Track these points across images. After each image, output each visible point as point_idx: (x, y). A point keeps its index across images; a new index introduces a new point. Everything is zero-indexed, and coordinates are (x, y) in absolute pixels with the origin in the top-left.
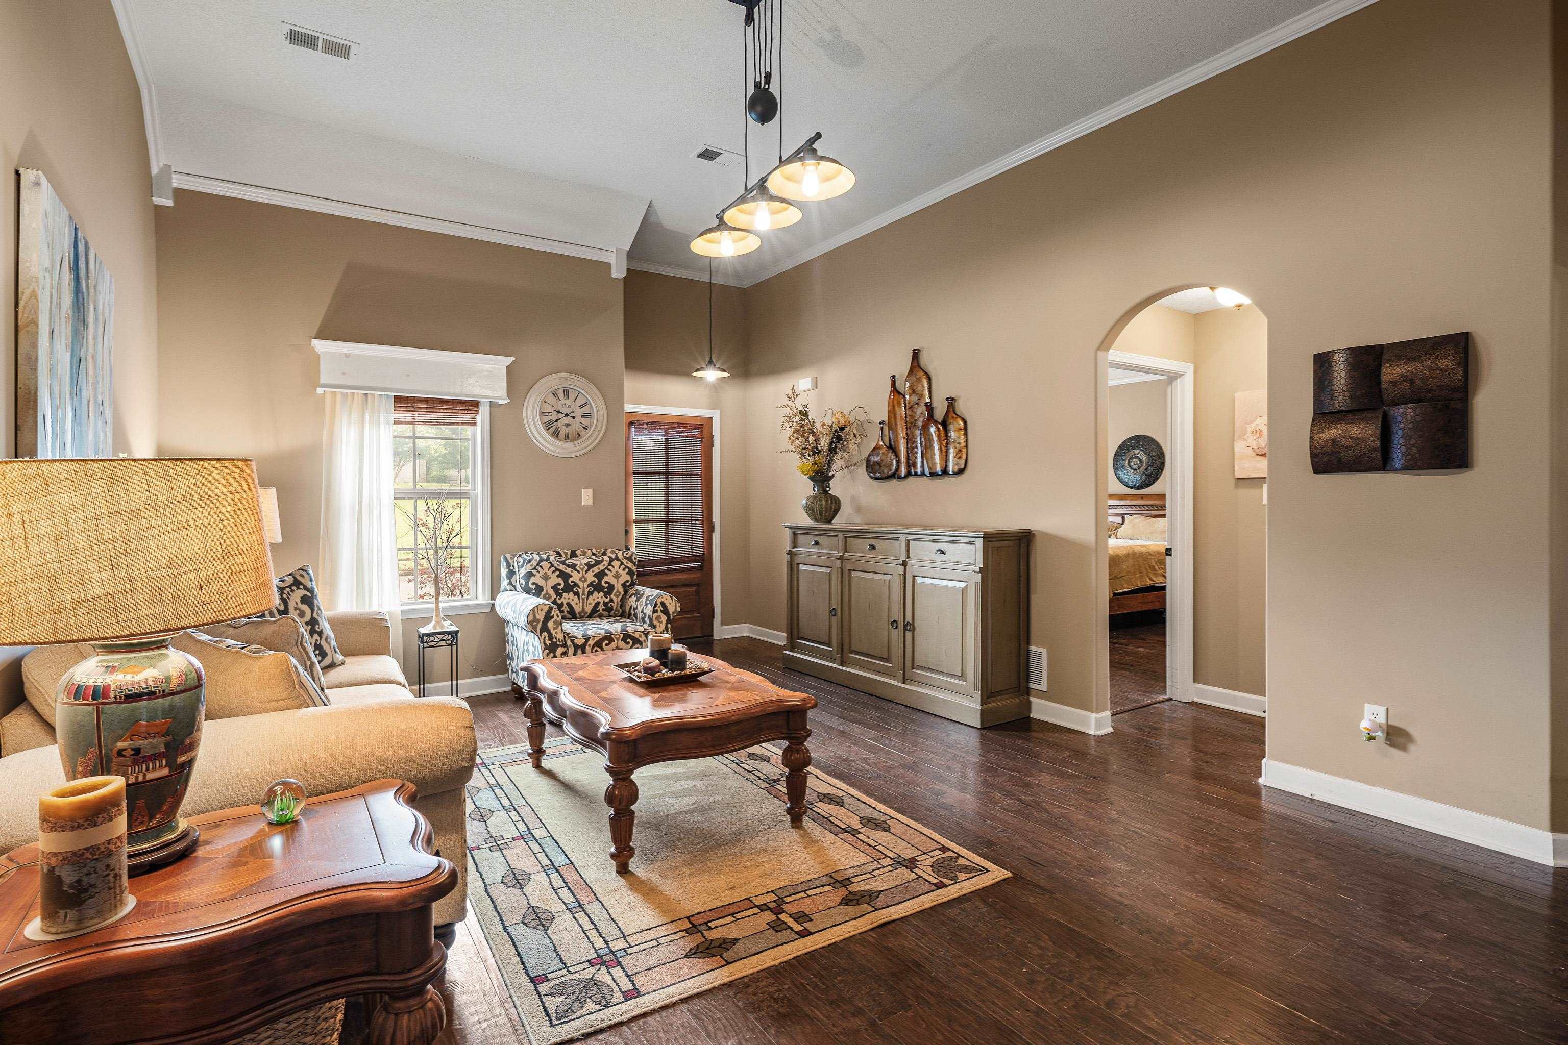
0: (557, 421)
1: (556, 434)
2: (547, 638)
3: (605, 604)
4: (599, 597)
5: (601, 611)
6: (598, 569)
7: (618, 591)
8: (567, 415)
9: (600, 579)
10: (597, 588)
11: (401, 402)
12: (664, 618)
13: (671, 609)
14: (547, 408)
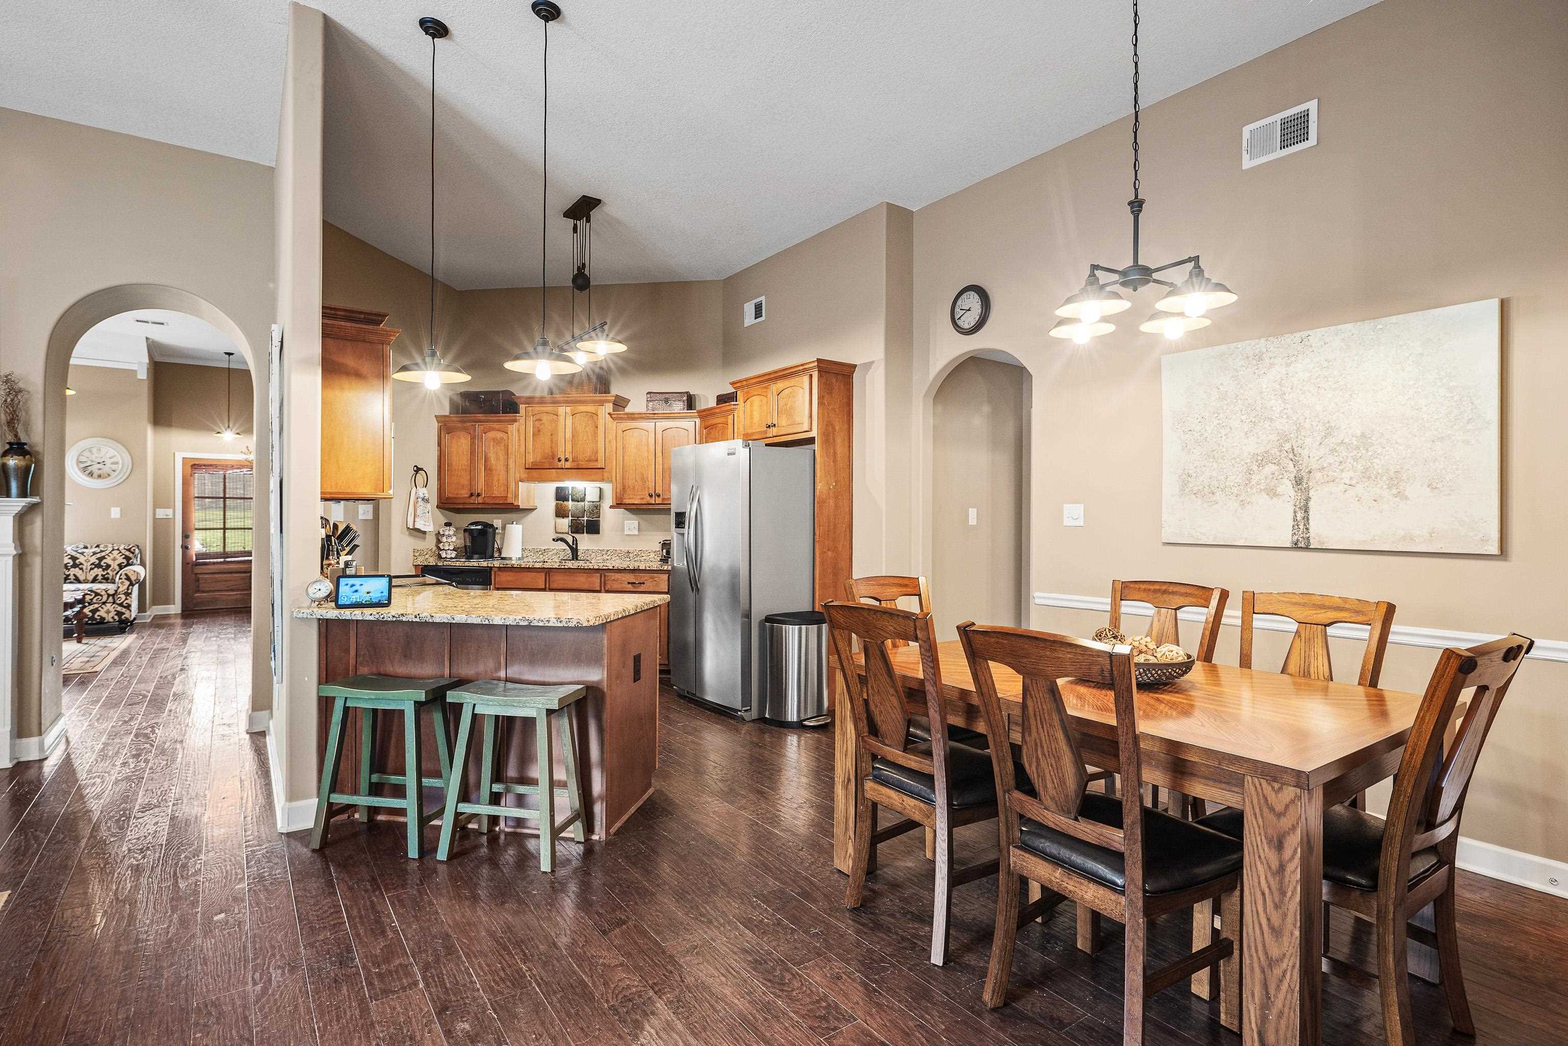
0: (91, 467)
1: (91, 474)
3: (102, 575)
4: (99, 572)
6: (100, 555)
7: (113, 568)
8: (99, 464)
9: (100, 562)
10: (98, 566)
12: (127, 583)
13: (133, 578)
14: (82, 459)
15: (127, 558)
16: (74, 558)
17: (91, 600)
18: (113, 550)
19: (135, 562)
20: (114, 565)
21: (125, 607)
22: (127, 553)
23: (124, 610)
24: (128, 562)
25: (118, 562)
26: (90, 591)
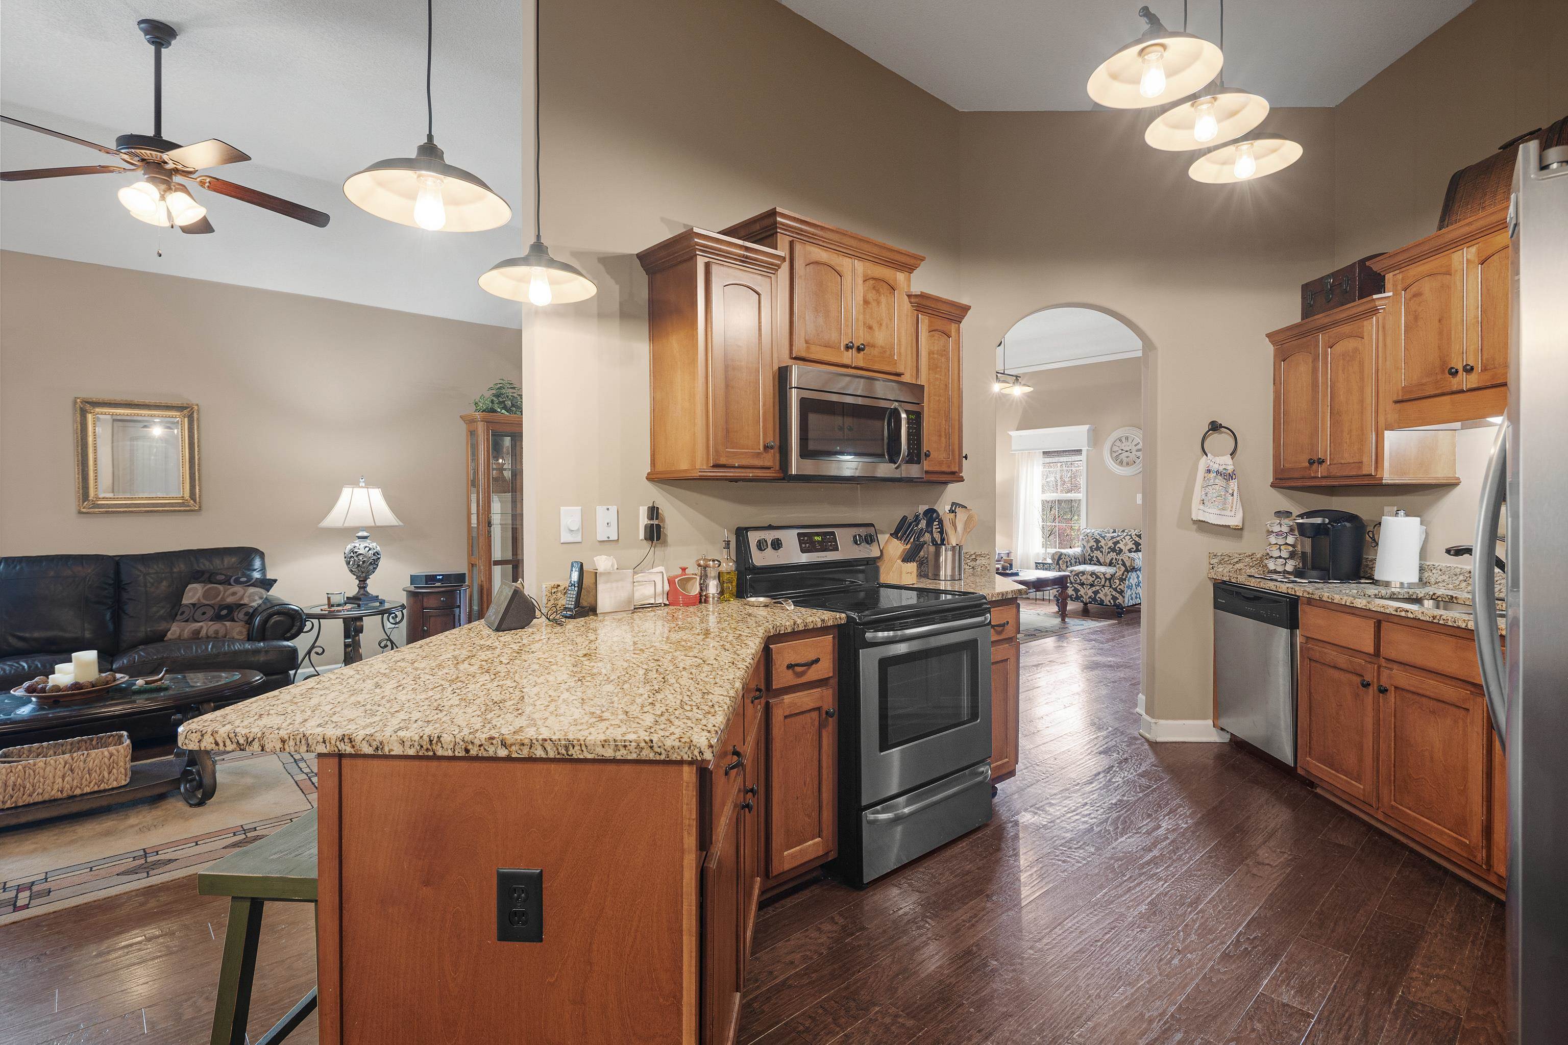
0: (1121, 456)
1: (1121, 463)
3: (1116, 559)
4: (1113, 555)
5: (1114, 563)
6: (1117, 540)
8: (1127, 451)
9: (1115, 546)
10: (1113, 550)
11: (1046, 454)
12: (1123, 569)
13: (1128, 564)
14: (1115, 448)
15: (1137, 544)
16: (1097, 541)
17: (1094, 581)
18: (1127, 535)
20: (1125, 549)
21: (1118, 592)
22: (1137, 539)
23: (1117, 595)
24: (1137, 547)
25: (1128, 547)
26: (1093, 574)
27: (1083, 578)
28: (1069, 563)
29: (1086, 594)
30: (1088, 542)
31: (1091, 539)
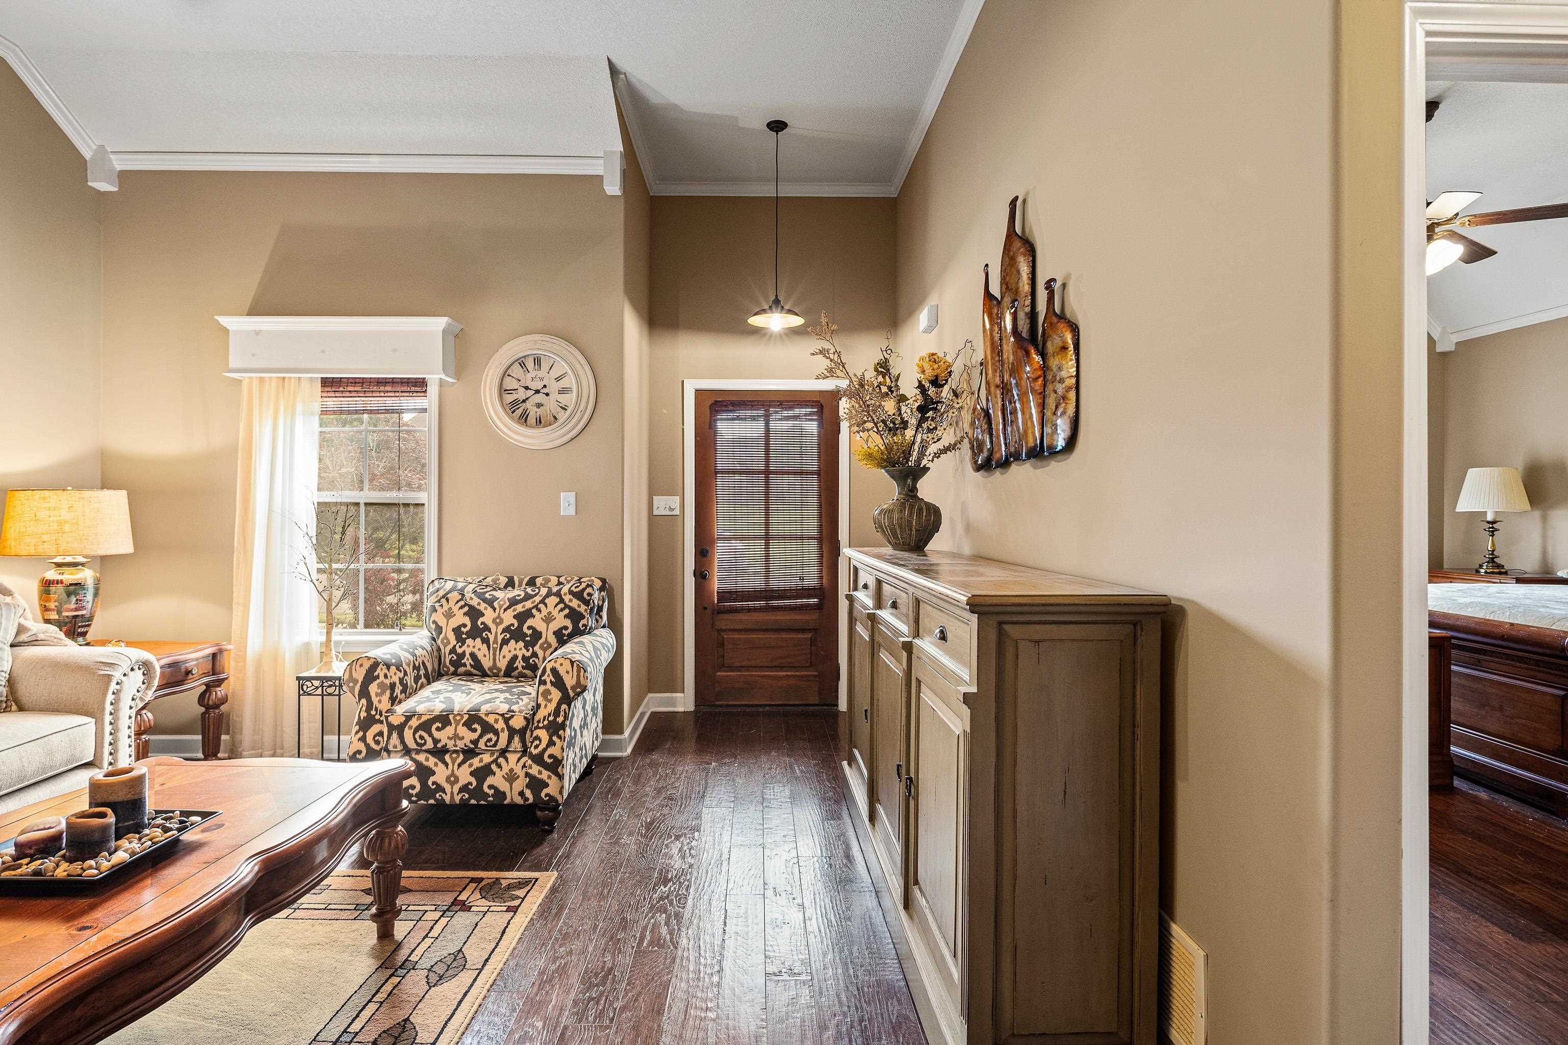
0: (524, 401)
1: (524, 419)
2: (364, 708)
3: (524, 658)
4: (516, 648)
5: (520, 669)
6: (524, 607)
7: (546, 641)
8: (537, 392)
9: (521, 624)
10: (515, 634)
11: (330, 384)
12: (556, 695)
13: (569, 681)
14: (510, 383)
15: (575, 616)
16: (474, 613)
17: (475, 742)
18: (549, 594)
19: (591, 622)
21: (546, 766)
22: (575, 603)
23: (545, 775)
24: (575, 623)
25: (555, 626)
26: (473, 719)
27: (444, 736)
28: (398, 689)
29: (452, 779)
30: (449, 615)
31: (455, 609)
